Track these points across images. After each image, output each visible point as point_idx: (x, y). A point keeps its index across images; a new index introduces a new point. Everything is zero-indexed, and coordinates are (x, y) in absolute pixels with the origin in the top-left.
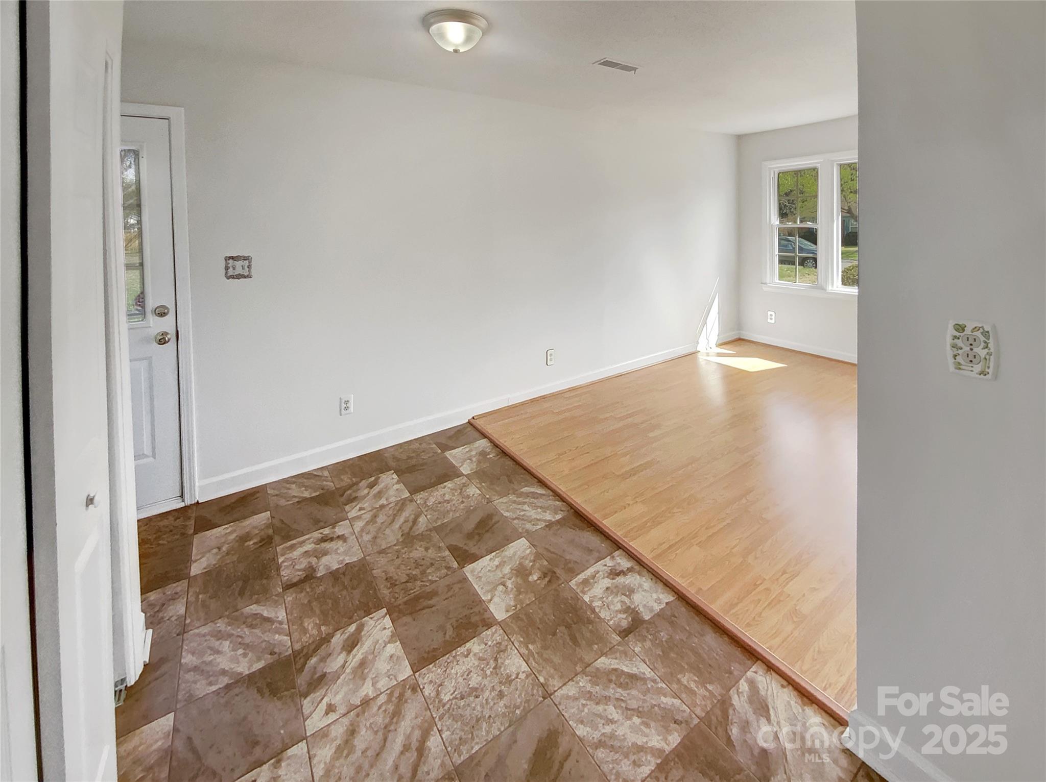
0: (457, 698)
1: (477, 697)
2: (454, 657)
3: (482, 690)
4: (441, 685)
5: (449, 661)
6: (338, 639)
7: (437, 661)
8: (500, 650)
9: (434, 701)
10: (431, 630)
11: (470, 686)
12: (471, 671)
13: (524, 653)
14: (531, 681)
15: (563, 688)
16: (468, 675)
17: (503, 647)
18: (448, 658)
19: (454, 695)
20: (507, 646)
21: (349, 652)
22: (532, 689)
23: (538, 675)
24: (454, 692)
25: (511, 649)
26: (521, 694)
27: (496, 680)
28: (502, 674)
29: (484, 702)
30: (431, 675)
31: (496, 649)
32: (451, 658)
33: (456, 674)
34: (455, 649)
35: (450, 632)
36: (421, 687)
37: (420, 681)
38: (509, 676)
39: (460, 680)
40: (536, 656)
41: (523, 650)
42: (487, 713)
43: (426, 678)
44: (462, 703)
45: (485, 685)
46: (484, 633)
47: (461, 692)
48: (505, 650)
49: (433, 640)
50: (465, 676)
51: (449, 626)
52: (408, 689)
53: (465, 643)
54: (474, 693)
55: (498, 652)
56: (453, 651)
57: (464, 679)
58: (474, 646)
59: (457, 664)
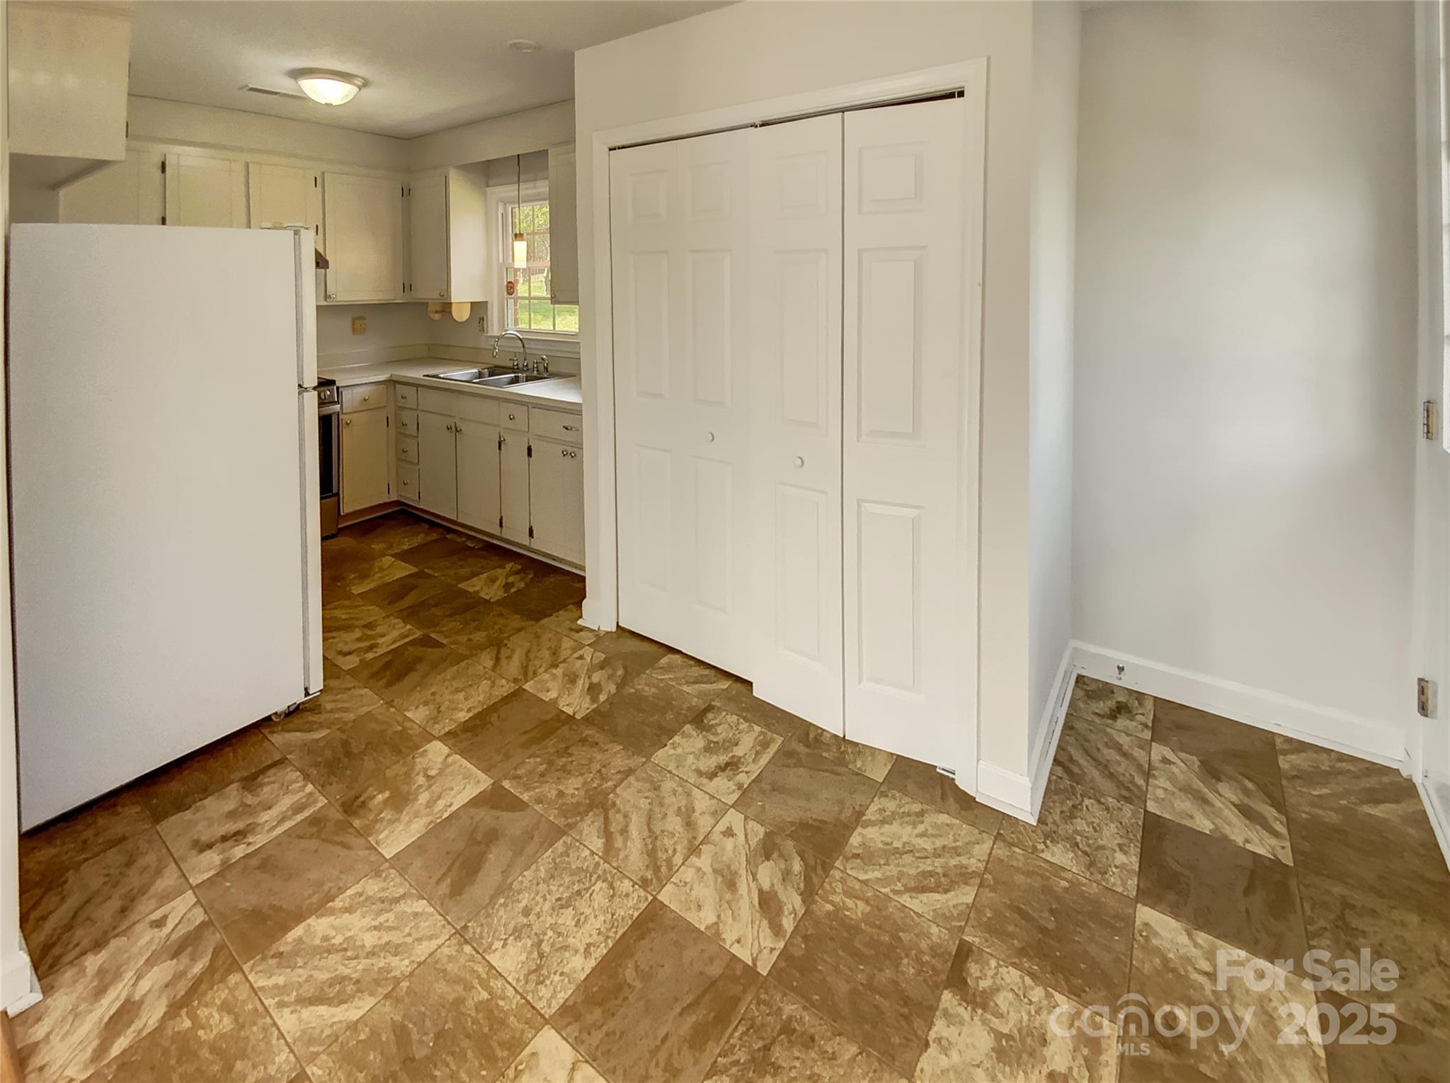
0: (585, 889)
1: (559, 899)
2: (608, 937)
3: (553, 909)
4: (613, 896)
5: (614, 930)
6: (792, 901)
7: (630, 923)
8: (537, 973)
9: (613, 877)
10: (663, 966)
11: (571, 908)
12: (576, 926)
13: (497, 979)
14: (484, 941)
15: (436, 947)
16: (579, 920)
17: (533, 977)
18: (616, 933)
19: (590, 891)
20: (526, 983)
21: (761, 892)
22: (481, 932)
23: (474, 953)
24: (591, 895)
25: (518, 980)
26: (499, 921)
27: (536, 928)
28: (529, 937)
29: (548, 897)
30: (631, 903)
31: (544, 972)
32: (611, 934)
33: (596, 917)
34: (611, 949)
35: (629, 974)
36: (636, 886)
37: (642, 893)
38: (518, 938)
39: (587, 911)
40: (475, 982)
41: (497, 984)
42: (542, 887)
43: (636, 898)
44: (576, 887)
45: (551, 915)
46: (570, 992)
47: (582, 897)
48: (529, 974)
49: (651, 950)
50: (582, 918)
51: (638, 984)
52: (652, 879)
53: (597, 965)
54: (564, 902)
55: (539, 968)
56: (613, 946)
57: (583, 913)
58: (580, 966)
59: (599, 929)
